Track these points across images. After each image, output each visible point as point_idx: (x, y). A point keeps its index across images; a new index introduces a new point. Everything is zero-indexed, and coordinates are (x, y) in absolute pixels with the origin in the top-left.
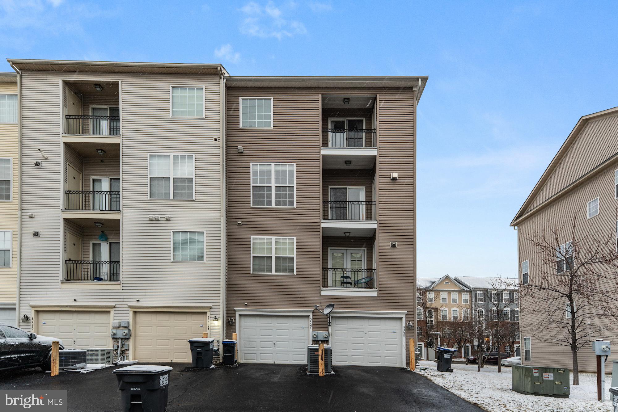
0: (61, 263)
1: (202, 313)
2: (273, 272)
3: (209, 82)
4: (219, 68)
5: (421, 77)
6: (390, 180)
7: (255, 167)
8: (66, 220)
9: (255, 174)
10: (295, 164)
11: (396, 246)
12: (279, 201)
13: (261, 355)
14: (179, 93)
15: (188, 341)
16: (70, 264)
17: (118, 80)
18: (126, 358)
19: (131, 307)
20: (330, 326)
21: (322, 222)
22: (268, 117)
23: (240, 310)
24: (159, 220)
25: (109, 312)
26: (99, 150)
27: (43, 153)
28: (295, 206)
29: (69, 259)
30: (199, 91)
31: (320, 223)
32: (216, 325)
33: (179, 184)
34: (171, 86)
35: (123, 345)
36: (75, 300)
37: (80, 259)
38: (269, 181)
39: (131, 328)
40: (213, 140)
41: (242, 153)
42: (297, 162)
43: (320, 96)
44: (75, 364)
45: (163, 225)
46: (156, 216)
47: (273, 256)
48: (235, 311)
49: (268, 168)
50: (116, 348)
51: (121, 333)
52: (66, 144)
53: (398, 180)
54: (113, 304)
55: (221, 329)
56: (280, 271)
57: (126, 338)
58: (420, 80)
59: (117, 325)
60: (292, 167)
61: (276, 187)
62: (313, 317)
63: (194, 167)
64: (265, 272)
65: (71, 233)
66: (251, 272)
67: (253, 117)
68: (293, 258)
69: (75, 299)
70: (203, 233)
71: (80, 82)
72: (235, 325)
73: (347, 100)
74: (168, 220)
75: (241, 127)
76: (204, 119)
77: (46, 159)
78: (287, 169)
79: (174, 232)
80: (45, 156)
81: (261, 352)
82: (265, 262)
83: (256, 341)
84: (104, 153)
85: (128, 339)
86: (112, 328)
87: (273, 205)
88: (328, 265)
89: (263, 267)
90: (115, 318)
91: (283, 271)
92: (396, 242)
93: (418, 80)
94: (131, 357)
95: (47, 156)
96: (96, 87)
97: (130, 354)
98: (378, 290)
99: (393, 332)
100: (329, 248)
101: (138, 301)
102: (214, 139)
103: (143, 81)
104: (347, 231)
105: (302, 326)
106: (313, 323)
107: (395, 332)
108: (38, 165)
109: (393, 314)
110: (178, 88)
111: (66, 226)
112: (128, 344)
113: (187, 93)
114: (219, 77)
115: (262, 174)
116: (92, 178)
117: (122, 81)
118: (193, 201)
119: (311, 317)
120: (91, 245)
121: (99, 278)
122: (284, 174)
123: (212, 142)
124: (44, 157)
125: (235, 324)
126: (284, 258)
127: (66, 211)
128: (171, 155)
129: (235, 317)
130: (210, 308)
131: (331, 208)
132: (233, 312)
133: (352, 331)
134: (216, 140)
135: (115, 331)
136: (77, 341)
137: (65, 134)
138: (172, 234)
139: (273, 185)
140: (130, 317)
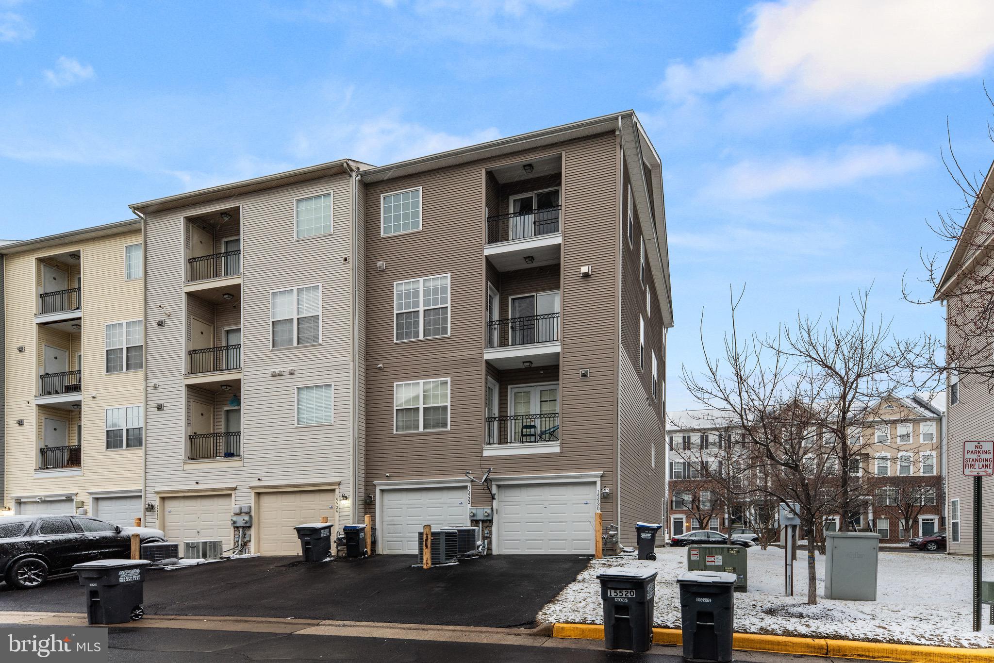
0: (183, 439)
1: (328, 490)
2: (421, 429)
3: (338, 185)
4: (345, 165)
5: (620, 114)
6: (580, 278)
7: (400, 287)
8: (189, 387)
9: (400, 296)
10: (449, 275)
11: (589, 375)
12: (429, 330)
13: (408, 543)
14: (304, 206)
15: (294, 529)
16: (193, 440)
17: (239, 205)
18: (247, 550)
19: (253, 488)
20: (495, 499)
21: (484, 352)
22: (416, 214)
23: (380, 484)
24: (282, 375)
25: (230, 495)
26: (226, 294)
27: (164, 309)
28: (449, 334)
29: (195, 433)
30: (327, 199)
31: (482, 354)
32: (346, 506)
33: (304, 326)
34: (295, 199)
35: (244, 535)
36: (197, 483)
37: (212, 432)
38: (417, 304)
39: (253, 514)
40: (342, 261)
41: (383, 271)
42: (452, 272)
43: (483, 171)
44: (161, 560)
45: (286, 380)
46: (277, 371)
47: (421, 406)
48: (374, 485)
49: (416, 286)
50: (237, 540)
51: (241, 521)
52: (188, 294)
53: (592, 276)
54: (234, 485)
55: (351, 510)
56: (430, 427)
57: (247, 527)
58: (620, 118)
59: (238, 511)
60: (445, 280)
61: (425, 310)
62: (472, 488)
63: (320, 300)
64: (411, 430)
65: (196, 401)
66: (395, 432)
67: (397, 218)
68: (446, 407)
69: (197, 481)
70: (331, 385)
71: (203, 215)
72: (375, 504)
73: (529, 166)
74: (291, 374)
75: (382, 235)
76: (332, 235)
77: (169, 316)
78: (439, 283)
79: (298, 389)
80: (167, 312)
81: (408, 539)
82: (411, 417)
83: (401, 525)
84: (232, 297)
85: (250, 527)
86: (233, 515)
87: (421, 337)
88: (507, 411)
89: (408, 423)
90: (237, 502)
91: (434, 427)
92: (588, 370)
93: (617, 118)
94: (252, 550)
95: (170, 313)
96: (223, 216)
97: (252, 546)
98: (562, 444)
99: (585, 504)
100: (509, 387)
101: (259, 479)
102: (343, 259)
103: (265, 200)
104: (528, 360)
105: (460, 501)
106: (472, 496)
107: (587, 504)
108: (161, 325)
109: (581, 477)
110: (302, 200)
111: (189, 393)
112: (249, 533)
113: (313, 204)
114: (348, 176)
115: (408, 295)
116: (225, 329)
117: (243, 204)
118: (319, 345)
119: (470, 488)
120: (223, 413)
121: (230, 453)
122: (436, 291)
123: (342, 264)
124: (166, 314)
125: (375, 502)
126: (436, 409)
127: (190, 375)
128: (295, 289)
129: (375, 493)
130: (339, 484)
131: (512, 327)
132: (373, 487)
133: (527, 505)
134: (346, 260)
135: (235, 519)
136: (202, 532)
137: (188, 283)
138: (296, 391)
139: (421, 309)
140: (251, 501)
